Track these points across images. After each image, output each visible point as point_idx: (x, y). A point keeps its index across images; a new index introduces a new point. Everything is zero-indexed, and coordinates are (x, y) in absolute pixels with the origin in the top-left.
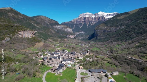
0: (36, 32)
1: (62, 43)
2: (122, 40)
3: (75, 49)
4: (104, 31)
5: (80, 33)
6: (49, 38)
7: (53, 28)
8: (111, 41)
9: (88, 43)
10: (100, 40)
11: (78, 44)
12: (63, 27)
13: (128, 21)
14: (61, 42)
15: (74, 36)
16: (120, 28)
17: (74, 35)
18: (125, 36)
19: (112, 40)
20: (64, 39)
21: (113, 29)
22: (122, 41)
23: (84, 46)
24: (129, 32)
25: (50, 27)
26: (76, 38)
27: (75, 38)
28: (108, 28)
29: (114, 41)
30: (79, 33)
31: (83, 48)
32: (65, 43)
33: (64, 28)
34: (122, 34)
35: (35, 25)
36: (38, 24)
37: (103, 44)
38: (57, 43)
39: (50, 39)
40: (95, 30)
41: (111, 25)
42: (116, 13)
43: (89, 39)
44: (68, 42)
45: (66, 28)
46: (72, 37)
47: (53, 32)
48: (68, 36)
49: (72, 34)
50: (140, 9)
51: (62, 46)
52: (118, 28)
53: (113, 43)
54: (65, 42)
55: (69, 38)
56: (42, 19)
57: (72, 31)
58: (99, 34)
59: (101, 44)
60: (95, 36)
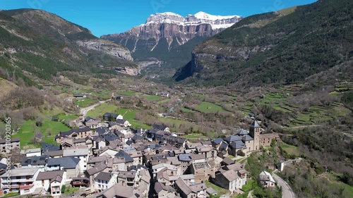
0: (12, 51)
1: (103, 88)
2: (274, 81)
3: (146, 108)
4: (217, 58)
5: (151, 65)
6: (58, 73)
7: (75, 48)
8: (244, 85)
9: (178, 89)
10: (209, 81)
11: (151, 93)
12: (105, 45)
13: (277, 34)
14: (98, 87)
15: (136, 70)
16: (260, 49)
17: (136, 66)
18: (281, 69)
19: (246, 82)
20: (107, 78)
21: (243, 53)
22: (277, 83)
23: (169, 98)
24: (292, 59)
25: (67, 42)
26: (141, 77)
27: (139, 76)
28: (229, 49)
29: (251, 84)
30: (150, 63)
31: (167, 103)
32: (113, 88)
33: (106, 48)
34: (273, 65)
35: (12, 32)
36: (23, 30)
37: (220, 93)
38: (85, 88)
39: (62, 77)
40: (193, 56)
41: (234, 43)
42: (238, 17)
43: (178, 80)
44: (122, 88)
45: (115, 46)
46: (130, 71)
47: (75, 56)
48: (120, 70)
49: (131, 65)
50: (298, 7)
51: (104, 99)
52: (254, 50)
53: (251, 88)
54: (112, 86)
55: (123, 75)
56: (41, 20)
57: (130, 58)
58: (205, 66)
59: (216, 93)
60: (194, 71)
